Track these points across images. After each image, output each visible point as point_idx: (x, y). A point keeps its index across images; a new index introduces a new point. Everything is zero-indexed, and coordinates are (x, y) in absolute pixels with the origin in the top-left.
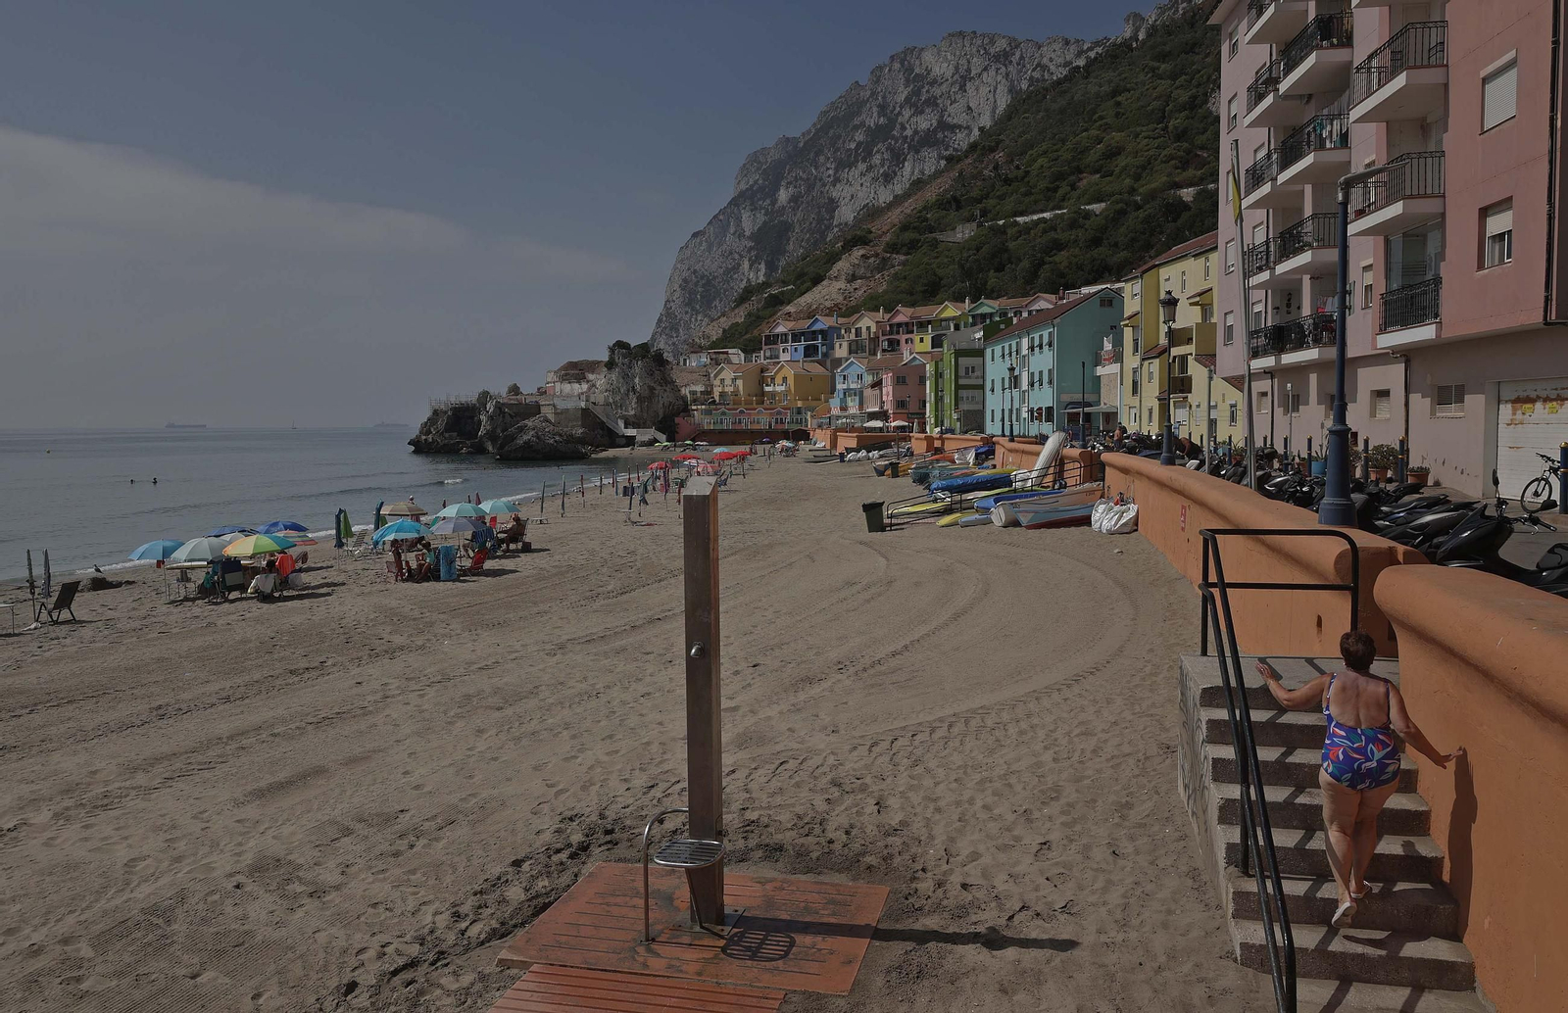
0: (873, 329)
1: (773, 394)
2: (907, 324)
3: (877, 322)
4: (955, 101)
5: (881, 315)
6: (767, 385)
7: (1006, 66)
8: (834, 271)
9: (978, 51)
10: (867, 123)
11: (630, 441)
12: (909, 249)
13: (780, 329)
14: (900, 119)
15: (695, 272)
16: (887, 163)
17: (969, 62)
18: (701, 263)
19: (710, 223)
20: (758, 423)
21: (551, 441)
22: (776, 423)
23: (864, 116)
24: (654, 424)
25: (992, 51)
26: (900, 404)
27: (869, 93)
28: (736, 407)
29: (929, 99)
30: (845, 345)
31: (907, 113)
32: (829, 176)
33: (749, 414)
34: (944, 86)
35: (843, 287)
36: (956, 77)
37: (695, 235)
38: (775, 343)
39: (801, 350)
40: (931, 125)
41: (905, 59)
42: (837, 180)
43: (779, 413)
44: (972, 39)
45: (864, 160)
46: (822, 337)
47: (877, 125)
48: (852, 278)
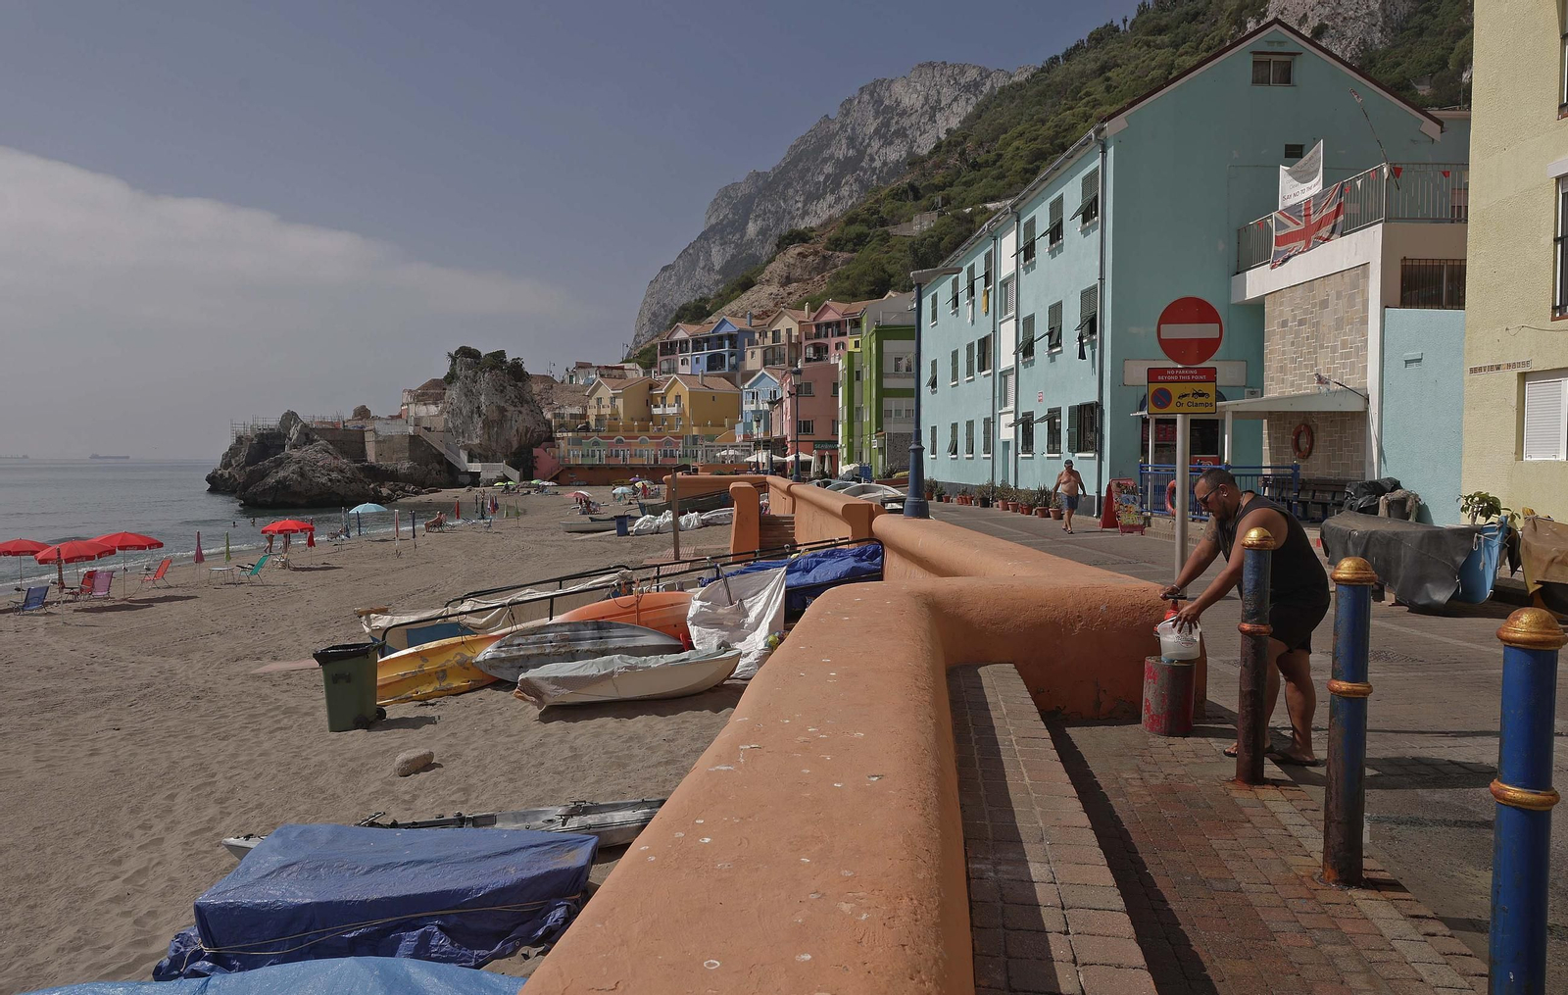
0: (795, 332)
1: (664, 417)
2: (838, 324)
3: (800, 322)
4: (925, 132)
5: (805, 313)
6: (656, 406)
7: (975, 95)
8: (766, 275)
9: (948, 81)
10: (836, 156)
11: (475, 479)
12: (855, 245)
13: (680, 335)
14: (869, 151)
15: (664, 305)
16: (856, 195)
17: (939, 93)
18: (670, 297)
19: (680, 256)
20: (641, 456)
21: (324, 480)
22: (665, 456)
23: (833, 149)
24: (506, 456)
25: (962, 81)
26: (803, 427)
27: (838, 126)
28: (611, 434)
29: (899, 130)
30: (759, 353)
31: (876, 144)
32: (798, 209)
33: (629, 444)
34: (914, 117)
35: (775, 291)
36: (926, 107)
37: (665, 269)
38: (673, 352)
39: (704, 361)
40: (901, 156)
41: (874, 90)
42: (805, 213)
43: (668, 443)
44: (942, 69)
45: (832, 192)
46: (730, 344)
47: (846, 158)
48: (787, 281)
